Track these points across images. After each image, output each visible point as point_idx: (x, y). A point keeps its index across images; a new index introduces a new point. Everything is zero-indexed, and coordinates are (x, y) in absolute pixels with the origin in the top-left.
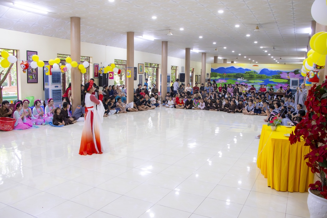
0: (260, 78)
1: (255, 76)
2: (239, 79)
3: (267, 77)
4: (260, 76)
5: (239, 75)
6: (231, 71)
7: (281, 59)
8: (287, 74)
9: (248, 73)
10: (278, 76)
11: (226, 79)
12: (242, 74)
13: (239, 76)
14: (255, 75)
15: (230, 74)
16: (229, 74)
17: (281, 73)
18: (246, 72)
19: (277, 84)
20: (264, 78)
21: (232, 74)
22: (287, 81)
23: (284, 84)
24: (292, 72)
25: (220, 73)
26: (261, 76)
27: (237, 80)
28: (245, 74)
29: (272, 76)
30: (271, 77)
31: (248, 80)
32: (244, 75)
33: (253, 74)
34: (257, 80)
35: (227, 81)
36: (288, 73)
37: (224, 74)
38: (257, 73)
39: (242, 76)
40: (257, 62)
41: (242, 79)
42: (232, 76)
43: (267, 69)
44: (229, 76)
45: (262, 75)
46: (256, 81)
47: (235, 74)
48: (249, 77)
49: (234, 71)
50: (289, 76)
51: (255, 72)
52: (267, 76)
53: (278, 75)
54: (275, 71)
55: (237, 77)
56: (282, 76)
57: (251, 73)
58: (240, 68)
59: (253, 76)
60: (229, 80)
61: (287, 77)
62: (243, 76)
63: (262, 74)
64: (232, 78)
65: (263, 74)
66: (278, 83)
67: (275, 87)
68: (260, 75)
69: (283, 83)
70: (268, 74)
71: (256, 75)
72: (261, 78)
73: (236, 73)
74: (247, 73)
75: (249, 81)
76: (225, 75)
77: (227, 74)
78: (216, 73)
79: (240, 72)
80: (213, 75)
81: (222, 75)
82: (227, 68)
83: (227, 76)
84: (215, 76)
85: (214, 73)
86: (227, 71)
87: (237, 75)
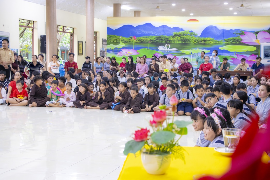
0: (201, 44)
1: (192, 41)
2: (161, 48)
3: (215, 43)
4: (201, 41)
5: (161, 40)
6: (147, 32)
7: (242, 5)
8: (255, 35)
9: (179, 35)
10: (238, 40)
11: (136, 49)
12: (167, 37)
13: (161, 42)
14: (192, 39)
15: (144, 39)
16: (142, 38)
17: (243, 33)
18: (174, 33)
19: (235, 56)
20: (209, 44)
21: (149, 39)
22: (254, 49)
23: (248, 56)
24: (264, 31)
25: (126, 37)
26: (204, 41)
27: (158, 50)
28: (174, 37)
29: (225, 41)
30: (224, 43)
31: (180, 49)
32: (171, 39)
33: (188, 37)
34: (196, 48)
35: (138, 51)
36: (257, 33)
37: (133, 39)
38: (196, 35)
39: (168, 42)
40: (192, 14)
41: (168, 47)
42: (148, 41)
43: (215, 27)
44: (142, 42)
45: (206, 39)
46: (194, 51)
47: (153, 38)
48: (180, 42)
49: (151, 32)
50: (259, 39)
51: (191, 33)
52: (214, 40)
53: (237, 38)
54: (231, 30)
55: (157, 43)
56: (245, 39)
57: (184, 35)
58: (164, 26)
59: (188, 40)
60: (143, 49)
61: (254, 40)
62: (170, 41)
63: (205, 37)
64: (148, 45)
65: (207, 37)
66: (237, 54)
67: (232, 61)
68: (202, 39)
69: (248, 52)
70: (218, 37)
71: (195, 38)
72: (204, 44)
73: (155, 37)
74: (176, 35)
75: (181, 51)
77: (138, 38)
78: (116, 36)
79: (163, 35)
80: (111, 40)
81: (128, 40)
82: (138, 27)
83: (138, 42)
84: (114, 41)
85: (113, 35)
86: (138, 33)
87: (157, 39)
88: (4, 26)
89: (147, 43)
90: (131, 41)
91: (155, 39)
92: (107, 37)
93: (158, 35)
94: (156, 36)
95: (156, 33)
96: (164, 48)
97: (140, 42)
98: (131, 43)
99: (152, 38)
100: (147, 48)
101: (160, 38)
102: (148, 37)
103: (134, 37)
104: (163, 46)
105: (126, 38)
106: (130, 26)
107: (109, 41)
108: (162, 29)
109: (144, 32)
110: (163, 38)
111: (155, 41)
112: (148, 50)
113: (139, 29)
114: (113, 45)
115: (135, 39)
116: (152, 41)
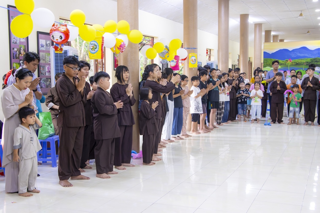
5: (317, 61)
15: (300, 61)
16: (297, 61)
21: (304, 61)
37: (289, 61)
42: (303, 63)
44: (297, 64)
47: (309, 60)
49: (306, 55)
58: (319, 49)
76: (289, 63)
77: (293, 61)
78: (272, 59)
79: (318, 57)
80: (267, 63)
81: (284, 63)
82: (294, 50)
83: (294, 64)
84: (271, 64)
85: (269, 59)
86: (293, 56)
87: (312, 61)
88: (200, 55)
89: (302, 65)
90: (287, 63)
91: (311, 61)
92: (264, 61)
93: (313, 57)
94: (311, 58)
95: (311, 56)
96: (319, 68)
97: (295, 64)
98: (287, 65)
99: (307, 60)
100: (302, 69)
101: (315, 60)
102: (304, 59)
103: (290, 59)
104: (318, 67)
105: (282, 61)
106: (286, 50)
107: (266, 64)
108: (317, 52)
109: (299, 55)
110: (318, 60)
111: (310, 62)
112: (303, 71)
113: (295, 53)
114: (269, 67)
115: (291, 61)
116: (307, 62)
